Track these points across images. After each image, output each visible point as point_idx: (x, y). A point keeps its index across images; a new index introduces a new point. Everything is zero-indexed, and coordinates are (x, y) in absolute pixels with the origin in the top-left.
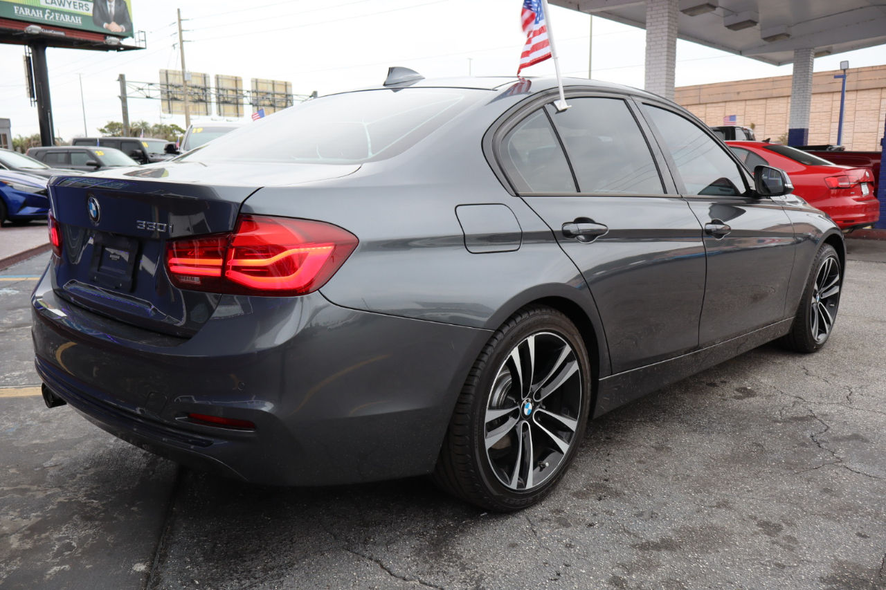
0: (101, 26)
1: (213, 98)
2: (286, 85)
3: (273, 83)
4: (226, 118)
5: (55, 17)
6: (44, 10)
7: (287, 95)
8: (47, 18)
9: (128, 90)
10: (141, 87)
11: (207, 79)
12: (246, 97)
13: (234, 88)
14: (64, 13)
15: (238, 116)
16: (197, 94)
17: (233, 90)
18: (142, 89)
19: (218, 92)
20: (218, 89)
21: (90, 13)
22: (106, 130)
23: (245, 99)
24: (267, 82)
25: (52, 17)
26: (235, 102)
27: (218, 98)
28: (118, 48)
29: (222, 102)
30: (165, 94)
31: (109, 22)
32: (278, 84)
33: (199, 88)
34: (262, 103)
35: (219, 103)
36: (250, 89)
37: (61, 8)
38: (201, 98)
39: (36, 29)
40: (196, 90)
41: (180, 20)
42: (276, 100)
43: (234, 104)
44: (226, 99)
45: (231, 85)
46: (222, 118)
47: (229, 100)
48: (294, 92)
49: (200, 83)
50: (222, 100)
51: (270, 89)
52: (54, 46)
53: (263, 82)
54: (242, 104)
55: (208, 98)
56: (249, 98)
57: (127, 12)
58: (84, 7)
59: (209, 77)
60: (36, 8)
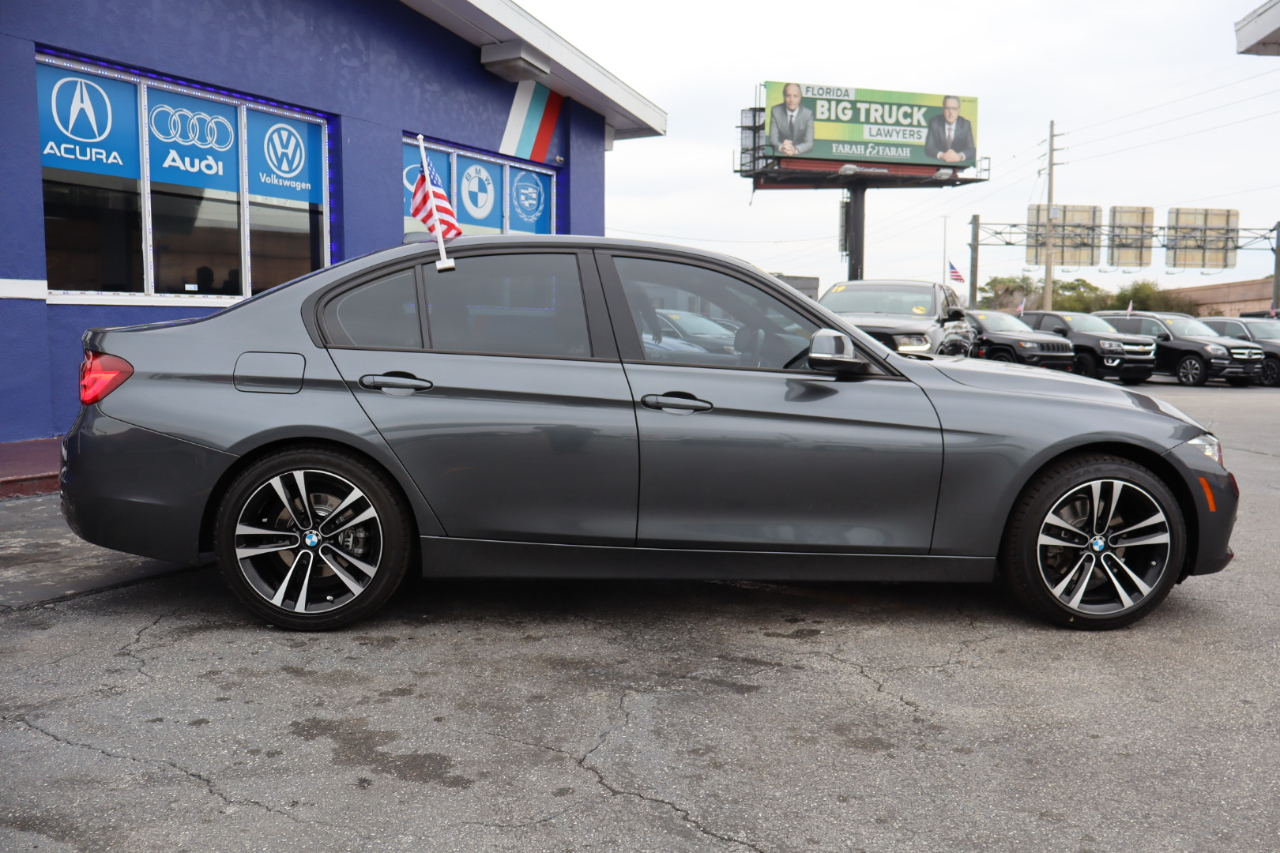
0: (935, 156)
1: (1105, 240)
2: (1228, 214)
3: (1206, 214)
4: (1122, 268)
5: (878, 152)
6: (866, 144)
7: (1228, 231)
8: (869, 154)
9: (982, 235)
10: (999, 231)
11: (1098, 214)
12: (1157, 236)
13: (1139, 224)
14: (889, 145)
15: (1141, 265)
16: (1080, 235)
17: (1136, 228)
18: (1000, 233)
19: (1113, 231)
20: (1113, 227)
21: (923, 141)
22: (987, 288)
23: (1154, 239)
24: (1195, 213)
25: (875, 152)
26: (1139, 245)
27: (1112, 239)
28: (952, 182)
29: (1117, 244)
30: (1032, 237)
31: (945, 150)
32: (1216, 215)
33: (1084, 227)
34: (1183, 243)
35: (1112, 247)
36: (1165, 224)
37: (888, 139)
38: (1086, 241)
39: (849, 169)
40: (1078, 231)
41: (1052, 136)
42: (1208, 239)
43: (1137, 247)
44: (1124, 241)
45: (1135, 220)
46: (1114, 268)
47: (1129, 241)
48: (1241, 225)
49: (1086, 220)
50: (1117, 241)
51: (1199, 222)
52: (878, 187)
53: (1189, 213)
54: (1150, 247)
55: (1096, 241)
56: (1161, 238)
57: (971, 135)
58: (916, 135)
59: (1100, 211)
60: (857, 143)
